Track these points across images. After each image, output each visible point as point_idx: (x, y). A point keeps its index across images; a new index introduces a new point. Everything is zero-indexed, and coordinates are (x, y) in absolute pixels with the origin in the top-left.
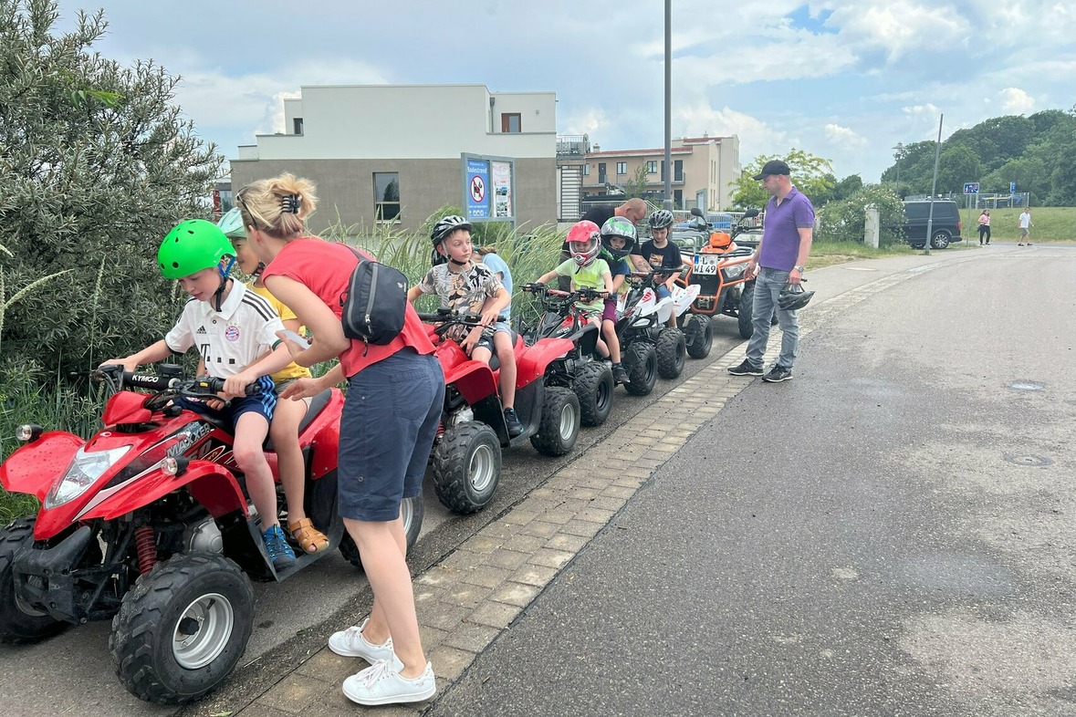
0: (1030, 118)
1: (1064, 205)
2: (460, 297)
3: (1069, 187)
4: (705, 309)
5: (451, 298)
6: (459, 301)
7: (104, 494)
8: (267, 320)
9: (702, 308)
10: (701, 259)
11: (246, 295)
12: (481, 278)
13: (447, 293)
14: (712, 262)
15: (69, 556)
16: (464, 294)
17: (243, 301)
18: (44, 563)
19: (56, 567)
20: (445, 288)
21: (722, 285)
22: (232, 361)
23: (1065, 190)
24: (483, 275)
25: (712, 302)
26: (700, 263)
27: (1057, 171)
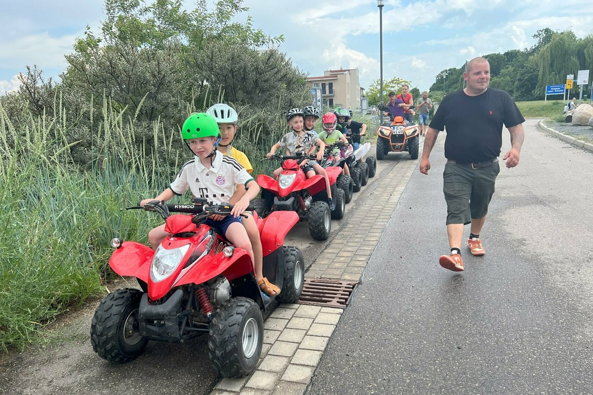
0: (504, 55)
1: (520, 101)
2: (301, 147)
3: (522, 92)
4: (398, 149)
5: (297, 148)
6: (301, 149)
7: (184, 271)
8: (239, 170)
9: (396, 149)
10: (396, 127)
11: (224, 158)
12: (310, 138)
13: (294, 145)
14: (401, 129)
15: (176, 306)
16: (302, 145)
17: (223, 161)
18: (163, 312)
19: (170, 313)
20: (293, 143)
21: (405, 138)
22: (223, 195)
23: (520, 93)
24: (311, 136)
25: (401, 146)
26: (396, 130)
27: (517, 83)
